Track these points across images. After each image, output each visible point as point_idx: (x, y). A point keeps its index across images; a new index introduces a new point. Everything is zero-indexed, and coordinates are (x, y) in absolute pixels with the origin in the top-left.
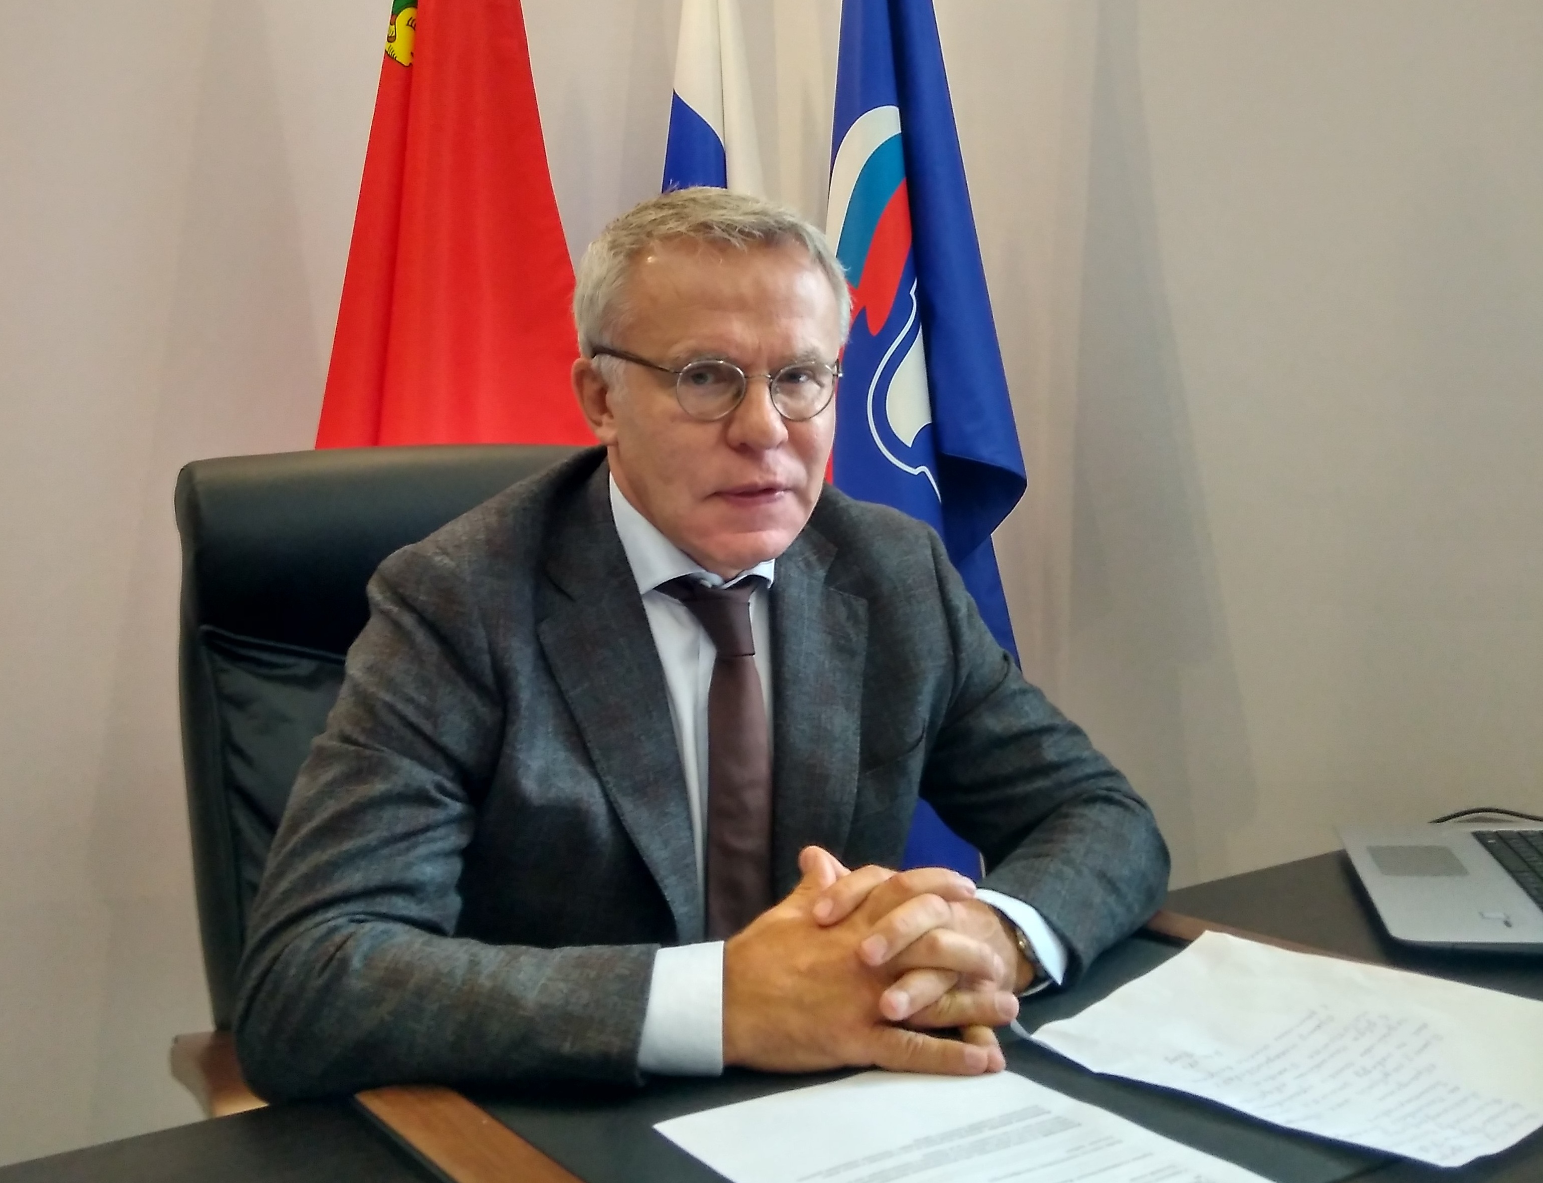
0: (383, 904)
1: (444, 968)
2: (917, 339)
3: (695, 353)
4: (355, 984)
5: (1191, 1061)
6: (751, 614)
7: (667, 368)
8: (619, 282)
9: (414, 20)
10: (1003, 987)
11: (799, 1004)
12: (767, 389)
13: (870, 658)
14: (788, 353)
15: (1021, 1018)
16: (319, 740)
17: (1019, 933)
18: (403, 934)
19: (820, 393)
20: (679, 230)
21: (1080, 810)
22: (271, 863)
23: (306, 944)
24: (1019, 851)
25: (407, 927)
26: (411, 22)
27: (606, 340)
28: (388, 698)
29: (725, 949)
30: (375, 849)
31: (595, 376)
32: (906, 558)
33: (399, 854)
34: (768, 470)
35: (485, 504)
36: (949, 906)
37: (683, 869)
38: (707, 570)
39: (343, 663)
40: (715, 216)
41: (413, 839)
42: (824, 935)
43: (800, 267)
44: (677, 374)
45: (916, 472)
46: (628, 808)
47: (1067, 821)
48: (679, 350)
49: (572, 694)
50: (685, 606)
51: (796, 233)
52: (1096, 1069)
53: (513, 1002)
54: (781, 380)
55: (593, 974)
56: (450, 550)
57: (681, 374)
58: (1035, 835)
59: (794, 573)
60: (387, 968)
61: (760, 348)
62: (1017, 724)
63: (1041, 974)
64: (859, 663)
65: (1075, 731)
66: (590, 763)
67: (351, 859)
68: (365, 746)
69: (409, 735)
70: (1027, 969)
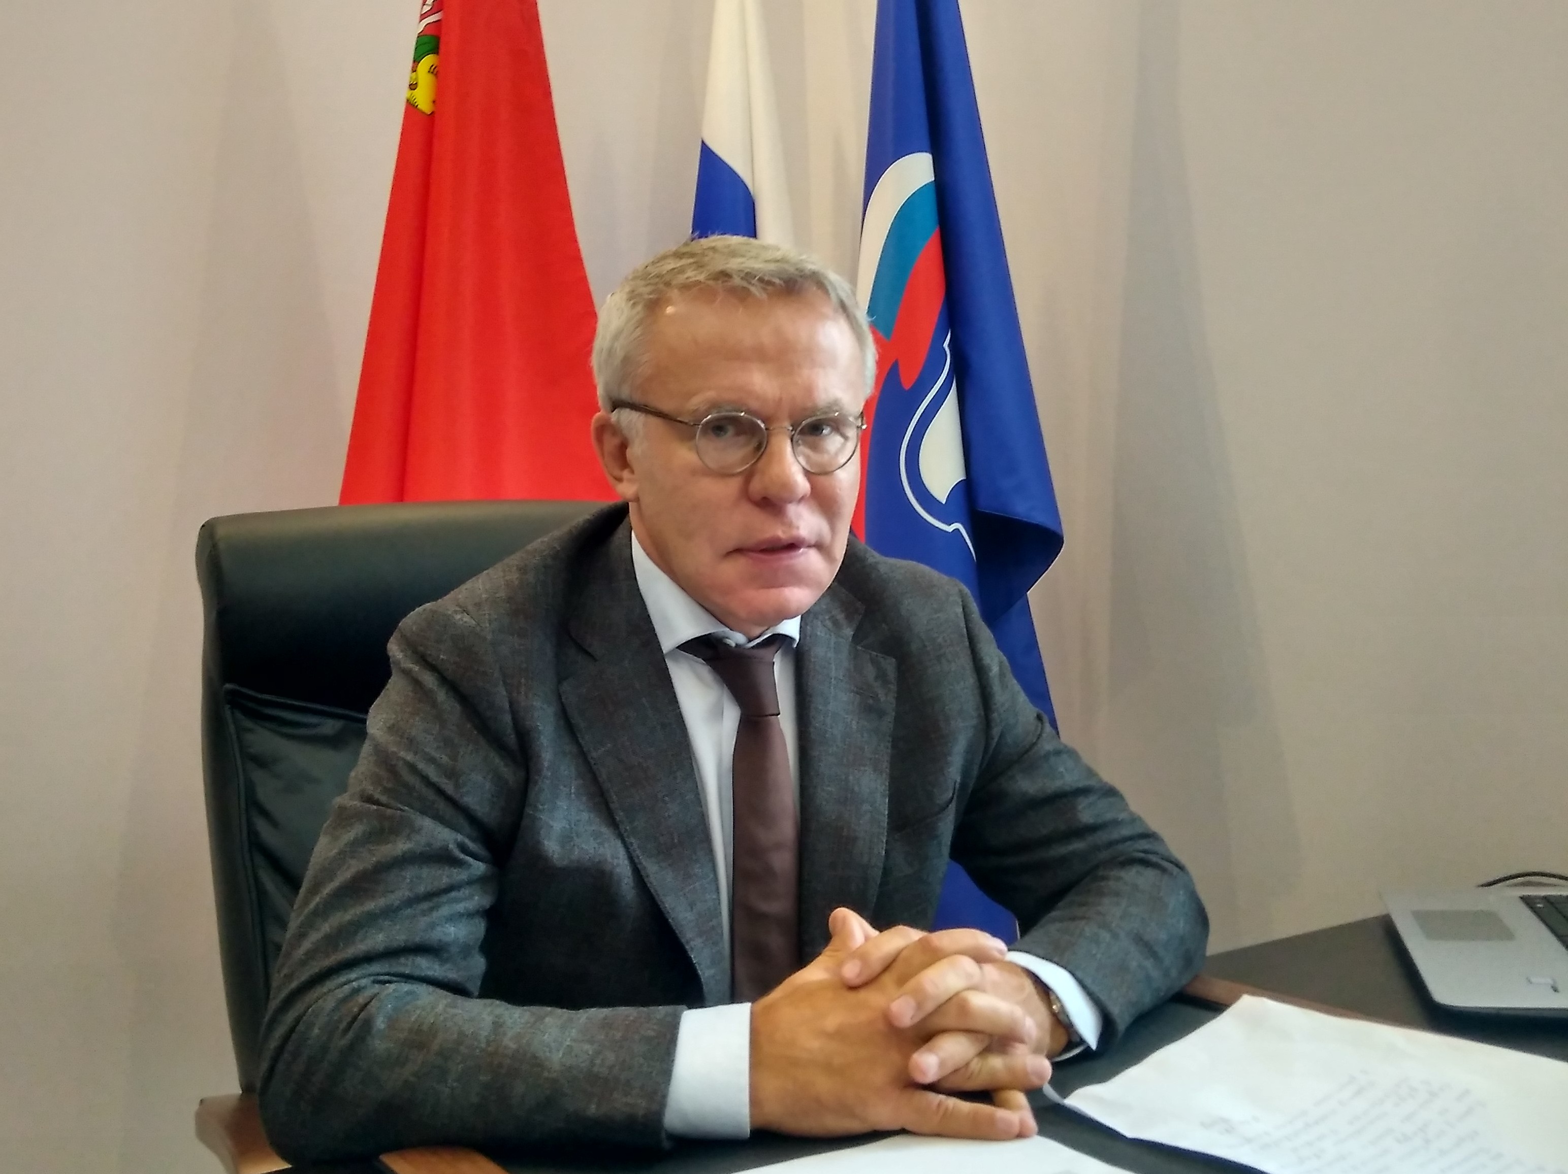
0: (406, 965)
1: (469, 1029)
2: (951, 391)
3: (715, 405)
4: (379, 1045)
5: (1227, 1127)
6: (775, 673)
7: (686, 421)
8: (638, 332)
9: (435, 68)
10: (1037, 1051)
11: (829, 1068)
12: (789, 442)
13: (898, 720)
14: (809, 405)
15: (1053, 1082)
16: (341, 800)
17: (1052, 997)
18: (426, 995)
19: (843, 446)
20: (697, 278)
21: (1114, 873)
22: (294, 924)
23: (329, 1003)
24: (1054, 914)
25: (431, 988)
26: (433, 68)
27: (625, 393)
28: (409, 757)
29: (752, 1013)
30: (399, 908)
31: (615, 430)
32: (936, 616)
33: (424, 913)
34: (790, 525)
35: (506, 561)
36: (981, 968)
37: (709, 933)
38: (731, 630)
39: (364, 721)
40: (734, 264)
41: (436, 900)
42: (852, 996)
43: (823, 317)
44: (697, 426)
45: (950, 529)
46: (652, 869)
47: (1103, 884)
48: (697, 402)
49: (594, 755)
50: (708, 665)
51: (818, 281)
52: (1129, 1133)
53: (537, 1063)
54: (802, 432)
55: (618, 1035)
56: (470, 608)
57: (700, 426)
58: (1071, 897)
59: (821, 632)
60: (410, 1030)
61: (781, 399)
62: (1054, 785)
63: (1075, 1039)
64: (888, 723)
65: (1111, 792)
66: (614, 824)
67: (372, 919)
68: (387, 806)
69: (430, 795)
70: (1061, 1031)
